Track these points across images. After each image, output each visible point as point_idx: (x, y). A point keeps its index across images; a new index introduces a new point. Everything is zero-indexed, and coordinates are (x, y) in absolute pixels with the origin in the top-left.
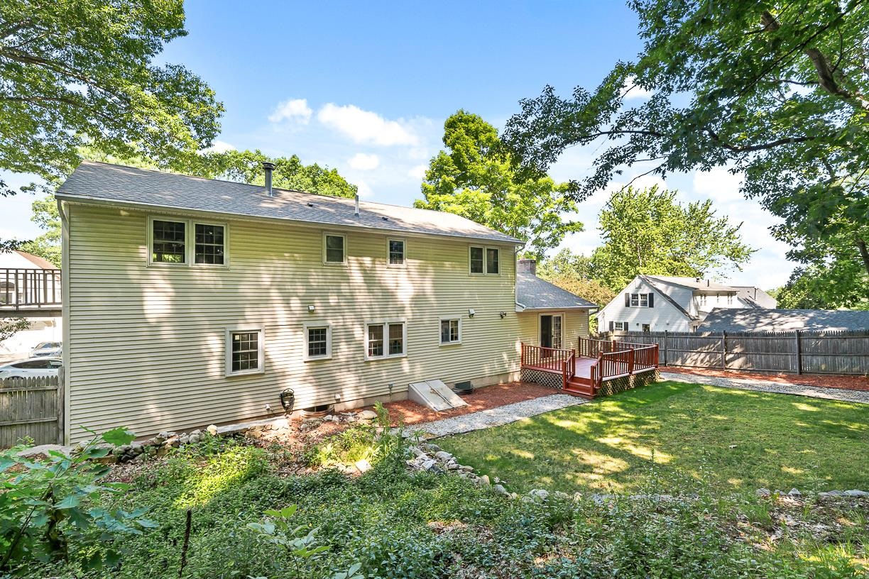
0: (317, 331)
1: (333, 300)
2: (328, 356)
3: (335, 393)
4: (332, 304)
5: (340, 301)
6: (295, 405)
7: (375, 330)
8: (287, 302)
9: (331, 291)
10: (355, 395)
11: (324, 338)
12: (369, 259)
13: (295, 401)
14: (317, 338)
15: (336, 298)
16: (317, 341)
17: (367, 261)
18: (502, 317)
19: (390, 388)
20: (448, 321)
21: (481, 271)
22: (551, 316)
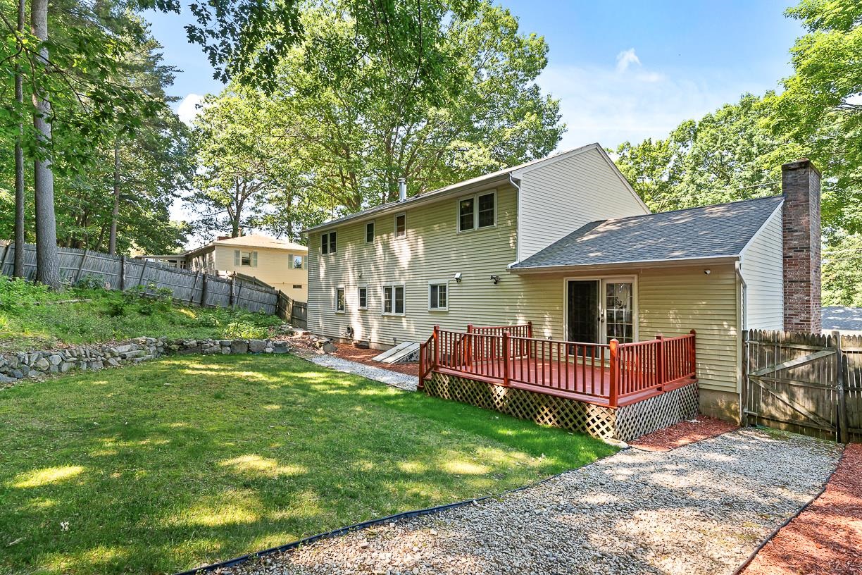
0: (363, 290)
2: (366, 307)
3: (369, 333)
7: (388, 292)
11: (365, 295)
16: (363, 297)
17: (386, 237)
18: (496, 283)
19: (395, 341)
20: (437, 287)
21: (472, 227)
22: (595, 281)
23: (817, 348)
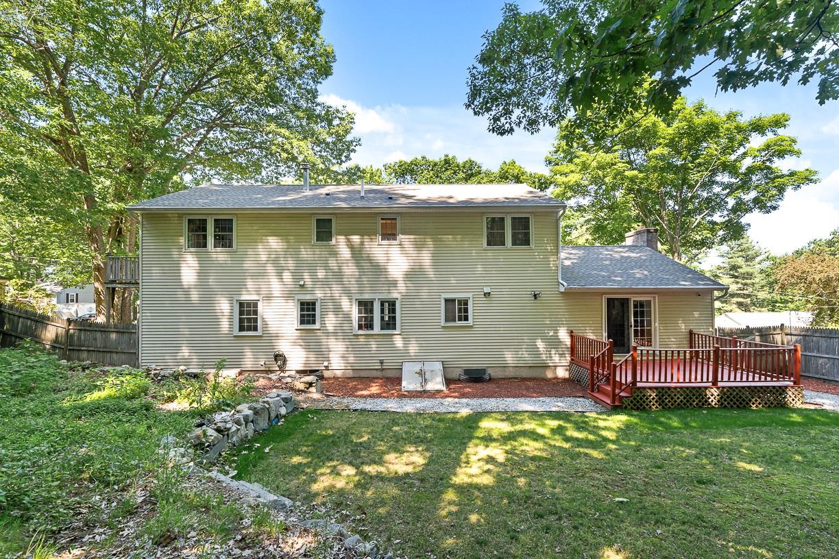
0: (308, 304)
1: (321, 274)
2: (317, 326)
3: (324, 361)
4: (320, 277)
5: (328, 274)
6: (287, 365)
7: (366, 306)
8: (280, 276)
9: (319, 265)
10: (343, 365)
11: (314, 310)
12: (358, 237)
13: (288, 362)
14: (308, 310)
15: (324, 271)
16: (308, 312)
17: (356, 239)
18: (536, 298)
19: (381, 363)
20: (453, 300)
21: (503, 244)
22: (628, 299)
23: (746, 335)
